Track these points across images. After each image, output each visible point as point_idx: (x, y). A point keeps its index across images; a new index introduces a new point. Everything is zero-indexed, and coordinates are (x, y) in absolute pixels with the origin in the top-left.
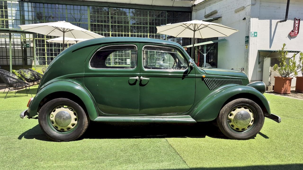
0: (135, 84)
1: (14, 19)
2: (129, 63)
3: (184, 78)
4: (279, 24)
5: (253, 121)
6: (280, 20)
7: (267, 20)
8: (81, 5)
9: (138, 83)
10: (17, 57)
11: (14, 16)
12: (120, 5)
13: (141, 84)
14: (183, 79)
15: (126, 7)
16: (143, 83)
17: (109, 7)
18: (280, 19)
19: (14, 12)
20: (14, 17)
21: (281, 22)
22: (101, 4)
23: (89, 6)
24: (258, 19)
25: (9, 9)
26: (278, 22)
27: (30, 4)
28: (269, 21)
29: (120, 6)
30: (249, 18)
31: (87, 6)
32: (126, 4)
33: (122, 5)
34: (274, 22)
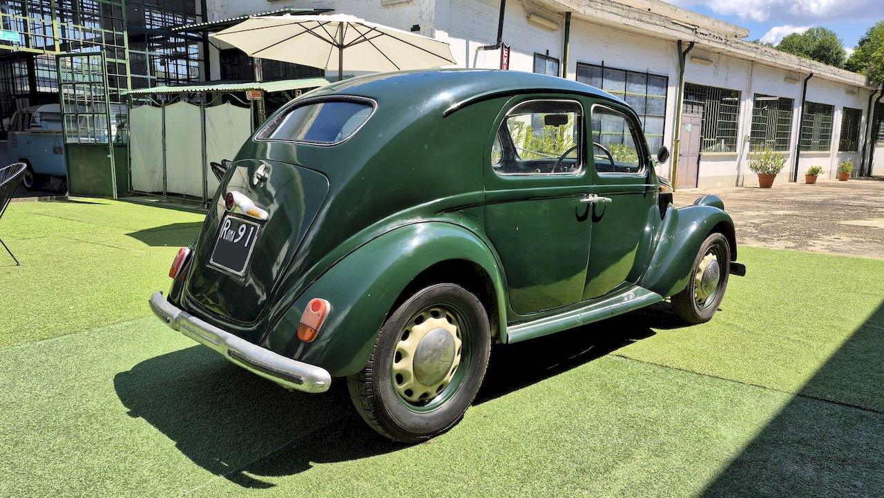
0: (585, 217)
4: (482, 52)
6: (484, 45)
7: (461, 40)
9: (590, 213)
13: (596, 215)
14: (645, 196)
18: (486, 41)
21: (486, 48)
24: (447, 34)
26: (479, 48)
28: (464, 41)
30: (432, 30)
34: (474, 45)
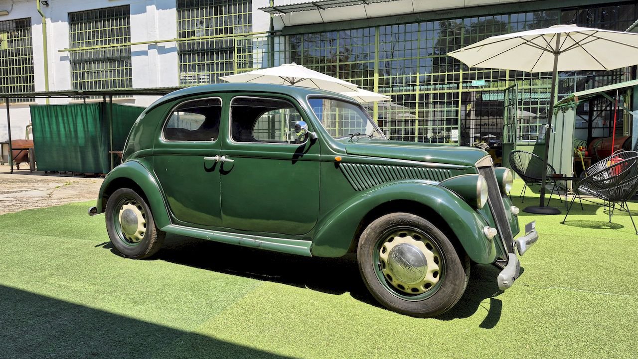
0: (212, 169)
1: (260, 67)
2: (457, 140)
3: (296, 161)
5: (439, 272)
8: (363, 28)
9: (218, 167)
10: (262, 131)
11: (259, 63)
12: (442, 14)
13: (224, 170)
14: (294, 162)
15: (455, 16)
16: (225, 169)
17: (419, 22)
19: (260, 56)
20: (261, 65)
22: (402, 18)
23: (379, 26)
25: (254, 51)
27: (282, 38)
29: (442, 16)
31: (374, 28)
32: (456, 9)
33: (445, 13)
